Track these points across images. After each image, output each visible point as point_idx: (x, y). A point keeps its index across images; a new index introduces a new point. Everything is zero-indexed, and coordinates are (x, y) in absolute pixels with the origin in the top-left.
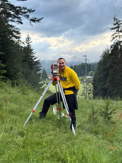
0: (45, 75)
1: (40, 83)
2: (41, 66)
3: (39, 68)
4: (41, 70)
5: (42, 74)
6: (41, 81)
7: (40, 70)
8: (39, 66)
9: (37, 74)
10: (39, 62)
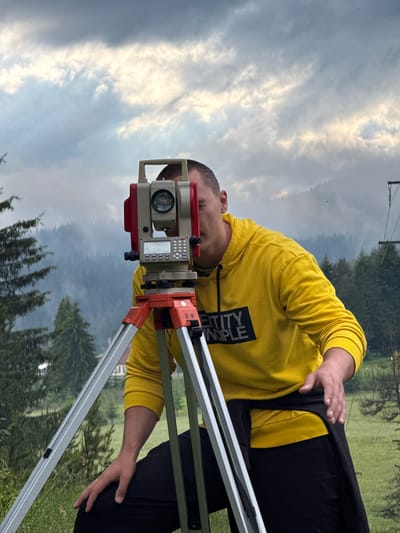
0: (75, 344)
1: (35, 414)
2: (40, 275)
3: (27, 289)
4: (40, 301)
5: (53, 336)
6: (42, 394)
7: (35, 301)
8: (24, 271)
9: (8, 336)
10: (30, 241)
